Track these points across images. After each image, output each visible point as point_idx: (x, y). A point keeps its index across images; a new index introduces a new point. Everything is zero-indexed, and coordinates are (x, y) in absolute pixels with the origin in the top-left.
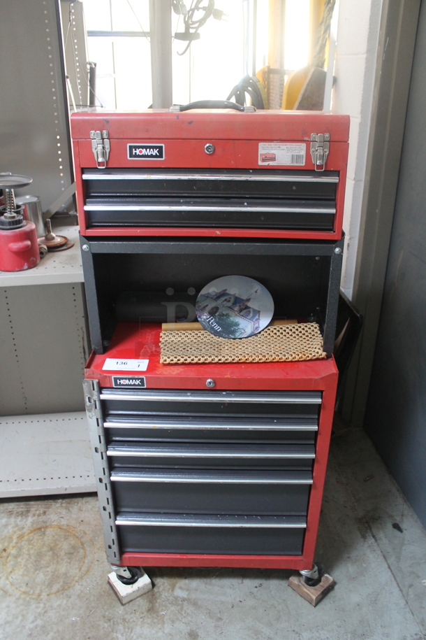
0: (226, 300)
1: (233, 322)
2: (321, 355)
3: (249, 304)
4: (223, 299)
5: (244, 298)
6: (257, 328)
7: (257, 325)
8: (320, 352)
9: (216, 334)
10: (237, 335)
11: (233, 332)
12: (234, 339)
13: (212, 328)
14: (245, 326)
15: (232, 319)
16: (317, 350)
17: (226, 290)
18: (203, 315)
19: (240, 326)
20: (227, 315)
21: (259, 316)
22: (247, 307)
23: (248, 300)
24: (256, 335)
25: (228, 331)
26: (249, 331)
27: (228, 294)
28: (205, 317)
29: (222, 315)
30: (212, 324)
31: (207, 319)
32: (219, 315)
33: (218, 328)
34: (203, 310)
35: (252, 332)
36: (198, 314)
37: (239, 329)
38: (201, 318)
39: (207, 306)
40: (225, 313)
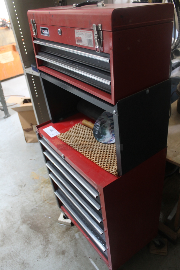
1: (105, 132)
6: (111, 141)
7: (112, 139)
9: (95, 135)
11: (100, 138)
13: (95, 131)
14: (108, 137)
15: (106, 130)
18: (98, 123)
20: (106, 128)
24: (108, 144)
25: (99, 136)
29: (104, 126)
30: (97, 129)
31: (98, 125)
32: (103, 126)
33: (97, 132)
34: (100, 120)
35: (107, 142)
36: (97, 121)
37: (104, 137)
38: (96, 124)
39: (103, 119)
40: (106, 126)
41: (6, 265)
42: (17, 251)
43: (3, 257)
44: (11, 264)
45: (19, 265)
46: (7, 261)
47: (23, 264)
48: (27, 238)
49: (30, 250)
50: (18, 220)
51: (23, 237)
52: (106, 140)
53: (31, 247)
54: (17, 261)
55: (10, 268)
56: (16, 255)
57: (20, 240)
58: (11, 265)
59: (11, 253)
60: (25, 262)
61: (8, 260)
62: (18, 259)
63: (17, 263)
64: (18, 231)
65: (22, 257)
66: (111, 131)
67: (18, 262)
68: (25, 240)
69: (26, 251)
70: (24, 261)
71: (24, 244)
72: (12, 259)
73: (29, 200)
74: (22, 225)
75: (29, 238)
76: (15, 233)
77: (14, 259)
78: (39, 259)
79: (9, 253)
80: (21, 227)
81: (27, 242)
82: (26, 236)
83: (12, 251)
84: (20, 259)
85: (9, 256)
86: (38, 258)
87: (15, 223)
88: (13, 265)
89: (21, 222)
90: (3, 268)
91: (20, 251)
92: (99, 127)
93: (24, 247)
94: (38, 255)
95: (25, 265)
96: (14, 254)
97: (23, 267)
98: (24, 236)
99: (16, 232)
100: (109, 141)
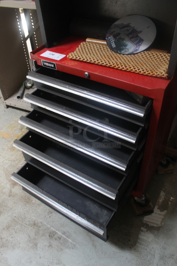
0: (127, 30)
1: (124, 43)
2: (163, 75)
3: (140, 35)
4: (126, 29)
5: (138, 30)
6: (136, 50)
7: (137, 48)
8: (164, 73)
9: (112, 49)
10: (123, 52)
11: (121, 50)
12: (120, 54)
13: (111, 45)
14: (131, 47)
15: (124, 41)
16: (162, 71)
17: (130, 24)
18: (110, 36)
19: (127, 47)
20: (123, 39)
21: (142, 44)
22: (137, 36)
23: (140, 32)
24: (134, 54)
25: (119, 48)
26: (131, 51)
27: (130, 27)
28: (110, 38)
29: (120, 38)
30: (112, 42)
31: (111, 39)
32: (118, 38)
33: (114, 45)
34: (111, 34)
35: (132, 52)
36: (107, 35)
37: (126, 48)
38: (108, 38)
39: (115, 31)
40: (122, 37)
41: (16, 232)
42: (21, 215)
43: (6, 226)
44: (20, 229)
45: (31, 227)
46: (14, 228)
47: (35, 224)
48: (26, 198)
49: (35, 209)
50: (6, 184)
51: (21, 199)
52: (129, 50)
53: (36, 206)
54: (26, 224)
55: (21, 234)
56: (22, 219)
57: (19, 203)
58: (22, 230)
59: (15, 218)
60: (36, 222)
61: (15, 226)
62: (26, 221)
63: (27, 226)
64: (12, 195)
65: (30, 219)
66: (132, 41)
67: (29, 225)
68: (25, 201)
69: (31, 211)
70: (34, 222)
71: (26, 205)
72: (19, 224)
73: (9, 160)
74: (13, 187)
75: (28, 198)
76: (9, 198)
77: (22, 224)
78: (50, 215)
79: (12, 220)
80: (13, 190)
81: (29, 203)
82: (24, 197)
83: (15, 217)
84: (29, 221)
85: (15, 222)
86: (49, 213)
87: (4, 188)
88: (23, 229)
89: (10, 185)
90: (12, 236)
91: (25, 214)
92: (113, 40)
93: (28, 208)
94: (48, 211)
95: (38, 225)
96: (19, 218)
97: (36, 228)
98: (21, 197)
99: (10, 196)
100: (134, 51)
